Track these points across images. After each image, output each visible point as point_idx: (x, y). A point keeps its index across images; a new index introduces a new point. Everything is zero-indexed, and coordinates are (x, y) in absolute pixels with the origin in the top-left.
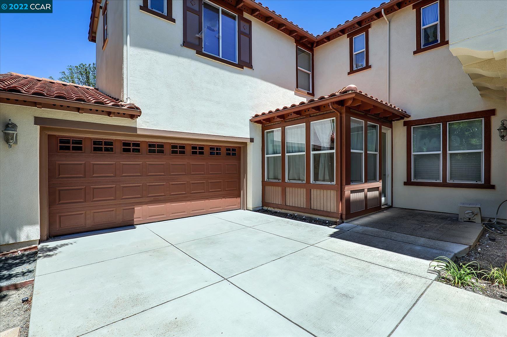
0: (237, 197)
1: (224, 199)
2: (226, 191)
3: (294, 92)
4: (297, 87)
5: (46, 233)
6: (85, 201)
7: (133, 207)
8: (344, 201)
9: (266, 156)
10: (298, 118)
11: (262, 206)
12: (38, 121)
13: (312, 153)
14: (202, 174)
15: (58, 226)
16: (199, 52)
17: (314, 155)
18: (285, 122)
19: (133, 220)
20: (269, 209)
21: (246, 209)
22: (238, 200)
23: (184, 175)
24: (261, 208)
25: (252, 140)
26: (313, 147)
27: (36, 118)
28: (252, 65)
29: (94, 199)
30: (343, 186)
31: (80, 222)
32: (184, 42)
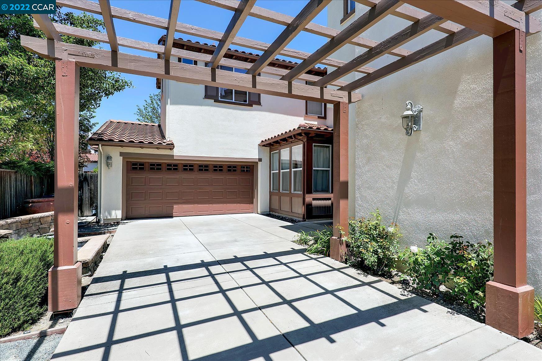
0: (250, 204)
1: (239, 204)
2: (241, 198)
3: (303, 118)
4: (306, 114)
5: (124, 216)
6: (145, 200)
7: (173, 205)
8: (305, 205)
9: (272, 172)
10: (286, 144)
11: (270, 212)
12: (121, 154)
13: (293, 170)
14: (222, 185)
15: (131, 213)
16: (216, 101)
17: (294, 171)
18: (281, 146)
19: (173, 213)
20: (274, 213)
21: (256, 213)
22: (251, 205)
23: (207, 185)
24: (268, 213)
25: (260, 160)
26: (293, 166)
27: (120, 153)
28: (260, 103)
29: (150, 199)
30: (305, 194)
31: (142, 212)
32: (205, 95)
